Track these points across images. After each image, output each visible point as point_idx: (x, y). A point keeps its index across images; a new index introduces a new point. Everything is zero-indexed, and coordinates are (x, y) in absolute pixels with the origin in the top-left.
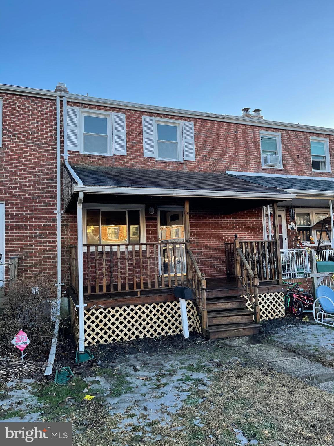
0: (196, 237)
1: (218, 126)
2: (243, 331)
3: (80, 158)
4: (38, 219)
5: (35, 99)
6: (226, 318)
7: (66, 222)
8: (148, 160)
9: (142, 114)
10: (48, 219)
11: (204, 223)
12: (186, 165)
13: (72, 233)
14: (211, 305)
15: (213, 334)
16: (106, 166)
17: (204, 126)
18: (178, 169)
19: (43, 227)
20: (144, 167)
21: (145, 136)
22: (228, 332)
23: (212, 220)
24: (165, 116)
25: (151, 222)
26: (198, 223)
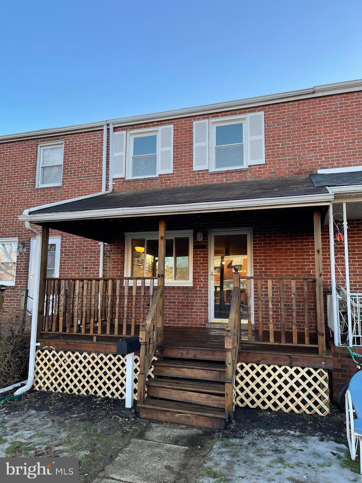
0: (263, 270)
1: (306, 106)
2: (193, 418)
3: (125, 184)
4: (85, 252)
5: (88, 134)
6: (180, 391)
7: (110, 254)
8: (198, 174)
9: (194, 120)
10: (93, 252)
11: (278, 249)
12: (251, 172)
13: (114, 265)
14: (172, 369)
15: (144, 411)
16: (151, 189)
17: (281, 113)
18: (238, 179)
19: (89, 260)
20: (193, 183)
21: (195, 145)
22: (168, 414)
23: (291, 246)
24: (224, 113)
25: (200, 251)
26: (268, 250)
